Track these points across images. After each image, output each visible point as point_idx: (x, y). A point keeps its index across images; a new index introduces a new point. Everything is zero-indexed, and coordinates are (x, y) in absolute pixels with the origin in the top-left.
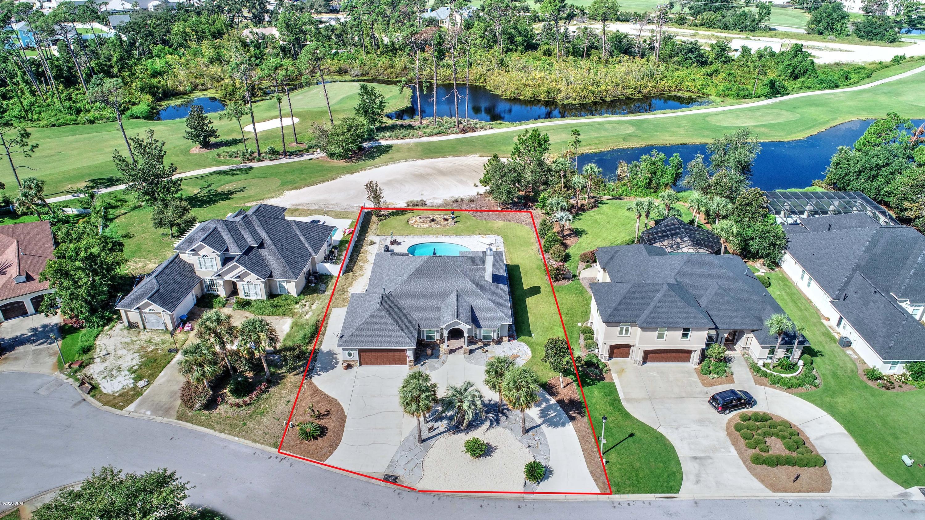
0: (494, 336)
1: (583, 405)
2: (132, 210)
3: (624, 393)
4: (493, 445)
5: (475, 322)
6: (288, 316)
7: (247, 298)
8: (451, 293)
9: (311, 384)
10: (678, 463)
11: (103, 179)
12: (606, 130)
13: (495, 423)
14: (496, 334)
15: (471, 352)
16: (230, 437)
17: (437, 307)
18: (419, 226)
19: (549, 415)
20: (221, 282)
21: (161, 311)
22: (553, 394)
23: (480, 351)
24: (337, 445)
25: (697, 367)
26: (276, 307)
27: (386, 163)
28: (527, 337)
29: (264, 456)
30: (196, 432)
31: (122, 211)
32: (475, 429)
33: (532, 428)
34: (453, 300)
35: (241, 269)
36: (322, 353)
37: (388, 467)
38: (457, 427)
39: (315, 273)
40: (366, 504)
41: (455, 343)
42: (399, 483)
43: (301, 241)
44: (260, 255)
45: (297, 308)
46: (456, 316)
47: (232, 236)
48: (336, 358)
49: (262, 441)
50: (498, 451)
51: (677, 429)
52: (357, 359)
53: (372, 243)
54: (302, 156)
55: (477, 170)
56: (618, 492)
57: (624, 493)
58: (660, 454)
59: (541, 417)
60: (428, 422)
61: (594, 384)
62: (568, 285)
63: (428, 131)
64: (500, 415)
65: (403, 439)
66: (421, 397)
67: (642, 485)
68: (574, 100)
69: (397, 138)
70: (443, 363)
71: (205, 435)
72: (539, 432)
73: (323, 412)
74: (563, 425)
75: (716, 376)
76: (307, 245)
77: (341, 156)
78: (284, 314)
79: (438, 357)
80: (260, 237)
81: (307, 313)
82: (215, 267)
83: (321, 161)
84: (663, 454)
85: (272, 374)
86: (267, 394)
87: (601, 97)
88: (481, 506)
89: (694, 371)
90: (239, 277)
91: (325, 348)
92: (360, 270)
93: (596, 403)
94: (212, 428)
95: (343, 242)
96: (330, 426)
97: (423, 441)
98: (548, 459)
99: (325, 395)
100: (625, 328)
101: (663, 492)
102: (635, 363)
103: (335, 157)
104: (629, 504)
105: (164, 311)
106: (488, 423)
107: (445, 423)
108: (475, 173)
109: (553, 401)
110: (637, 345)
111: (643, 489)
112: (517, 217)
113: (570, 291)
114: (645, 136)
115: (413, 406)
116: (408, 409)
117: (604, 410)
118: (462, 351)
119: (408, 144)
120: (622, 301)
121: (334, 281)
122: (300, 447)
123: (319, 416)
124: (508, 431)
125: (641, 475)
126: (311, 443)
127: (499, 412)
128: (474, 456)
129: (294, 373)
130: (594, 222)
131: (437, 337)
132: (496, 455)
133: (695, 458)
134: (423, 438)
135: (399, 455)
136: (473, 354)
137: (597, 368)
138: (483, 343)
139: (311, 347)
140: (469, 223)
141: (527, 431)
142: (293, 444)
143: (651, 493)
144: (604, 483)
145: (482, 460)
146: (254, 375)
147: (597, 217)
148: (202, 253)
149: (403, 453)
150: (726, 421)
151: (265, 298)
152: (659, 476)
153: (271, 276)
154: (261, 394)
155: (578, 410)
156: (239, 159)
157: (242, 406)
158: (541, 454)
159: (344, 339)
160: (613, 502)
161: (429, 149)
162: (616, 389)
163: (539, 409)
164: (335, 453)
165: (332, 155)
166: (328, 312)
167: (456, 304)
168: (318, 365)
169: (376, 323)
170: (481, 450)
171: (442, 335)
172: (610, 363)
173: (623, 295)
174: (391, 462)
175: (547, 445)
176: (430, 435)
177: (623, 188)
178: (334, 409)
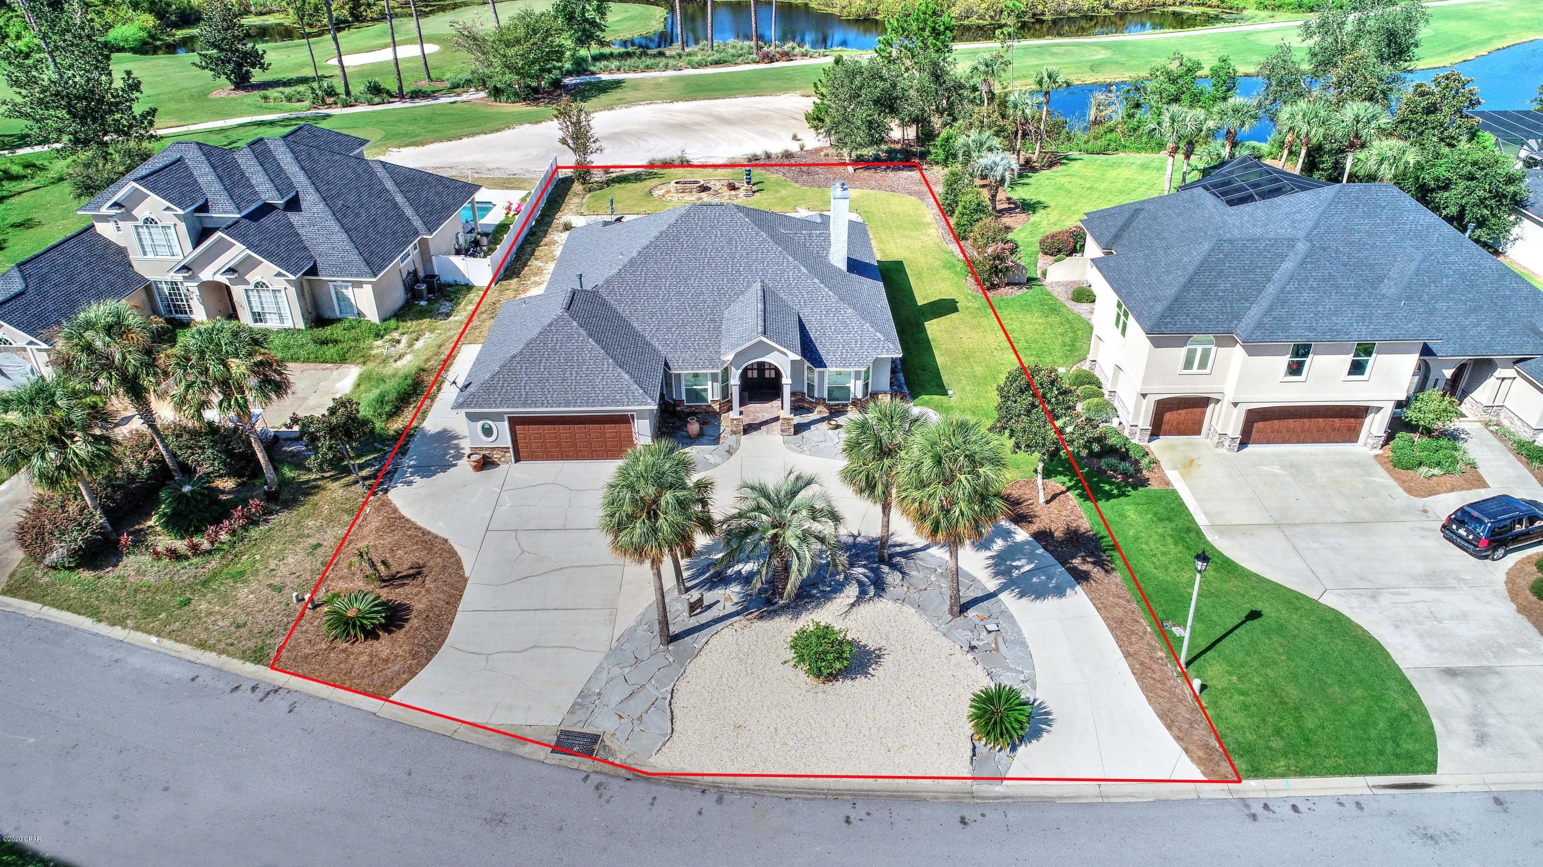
0: (856, 389)
1: (1105, 543)
2: (53, 183)
3: (1207, 514)
4: (872, 646)
5: (810, 351)
6: (353, 362)
7: (260, 325)
8: (749, 287)
9: (386, 504)
10: (1407, 688)
11: (12, 135)
12: (1053, 54)
13: (872, 591)
14: (860, 384)
15: (799, 429)
16: (138, 637)
17: (713, 320)
18: (676, 199)
19: (1017, 568)
20: (193, 286)
21: (23, 344)
22: (1020, 519)
23: (824, 426)
24: (431, 652)
25: (1380, 452)
26: (325, 342)
27: (610, 107)
28: (936, 397)
29: (221, 685)
30: (46, 623)
31: (31, 184)
32: (817, 606)
33: (975, 601)
34: (754, 299)
35: (237, 251)
36: (424, 435)
37: (572, 711)
38: (769, 602)
39: (430, 278)
40: (498, 819)
41: (760, 411)
42: (602, 754)
43: (395, 205)
44: (291, 225)
45: (379, 347)
46: (760, 329)
47: (220, 178)
48: (457, 447)
49: (222, 645)
50: (887, 661)
51: (1373, 597)
52: (506, 440)
53: (567, 227)
54: (437, 99)
55: (796, 116)
56: (1256, 772)
57: (1273, 775)
58: (1348, 663)
59: (996, 574)
60: (688, 590)
61: (1123, 494)
62: (1021, 297)
63: (696, 59)
64: (885, 569)
65: (617, 634)
66: (663, 502)
67: (1322, 751)
68: (981, 17)
69: (635, 69)
70: (730, 452)
71: (69, 631)
72: (995, 611)
73: (404, 569)
74: (1060, 592)
75: (1436, 471)
76: (409, 212)
77: (516, 94)
78: (343, 359)
79: (716, 440)
80: (291, 185)
81: (401, 357)
82: (177, 250)
83: (475, 104)
84: (1358, 664)
85: (285, 483)
86: (263, 528)
87: (1034, 15)
88: (848, 821)
89: (1374, 462)
90: (231, 270)
91: (432, 424)
92: (536, 274)
93: (1136, 538)
94: (95, 613)
95: (502, 228)
96: (419, 605)
97: (673, 638)
98: (1031, 681)
99: (418, 528)
100: (1200, 349)
101: (1390, 771)
102: (1220, 444)
103: (504, 98)
104: (1295, 808)
105: (31, 343)
106: (852, 591)
107: (734, 591)
108: (793, 122)
109: (1022, 535)
110: (1229, 397)
111: (1328, 763)
112: (889, 182)
113: (1026, 307)
114: (1133, 62)
115: (639, 528)
116: (624, 538)
117: (1163, 554)
118: (777, 426)
119: (654, 78)
120: (1191, 280)
121: (474, 297)
122: (326, 660)
123: (391, 580)
124: (909, 610)
125: (1310, 723)
126: (359, 647)
127: (882, 560)
128: (818, 674)
129: (344, 481)
130: (1058, 189)
131: (712, 393)
132: (879, 672)
133: (1451, 673)
134: (674, 629)
135: (604, 677)
136: (806, 434)
137: (1125, 456)
138: (829, 407)
139: (397, 425)
140: (784, 192)
141: (964, 608)
142: (307, 651)
143: (1353, 773)
144: (1206, 747)
145: (843, 686)
146: (239, 485)
147: (1063, 180)
148: (142, 212)
149: (616, 671)
150: (1501, 577)
151: (301, 325)
152: (1365, 724)
153: (313, 271)
154: (245, 528)
155: (1092, 554)
156: (307, 103)
157: (187, 558)
158: (1010, 669)
159: (471, 389)
160: (1245, 803)
161: (699, 86)
162: (1182, 504)
163: (989, 553)
164: (422, 674)
165: (497, 93)
166: (454, 353)
167: (760, 306)
168: (410, 461)
169: (554, 349)
170: (839, 658)
171: (725, 390)
172: (1158, 447)
173: (1191, 269)
174: (582, 695)
175: (1023, 644)
176: (693, 622)
177: (1109, 136)
178: (435, 562)
